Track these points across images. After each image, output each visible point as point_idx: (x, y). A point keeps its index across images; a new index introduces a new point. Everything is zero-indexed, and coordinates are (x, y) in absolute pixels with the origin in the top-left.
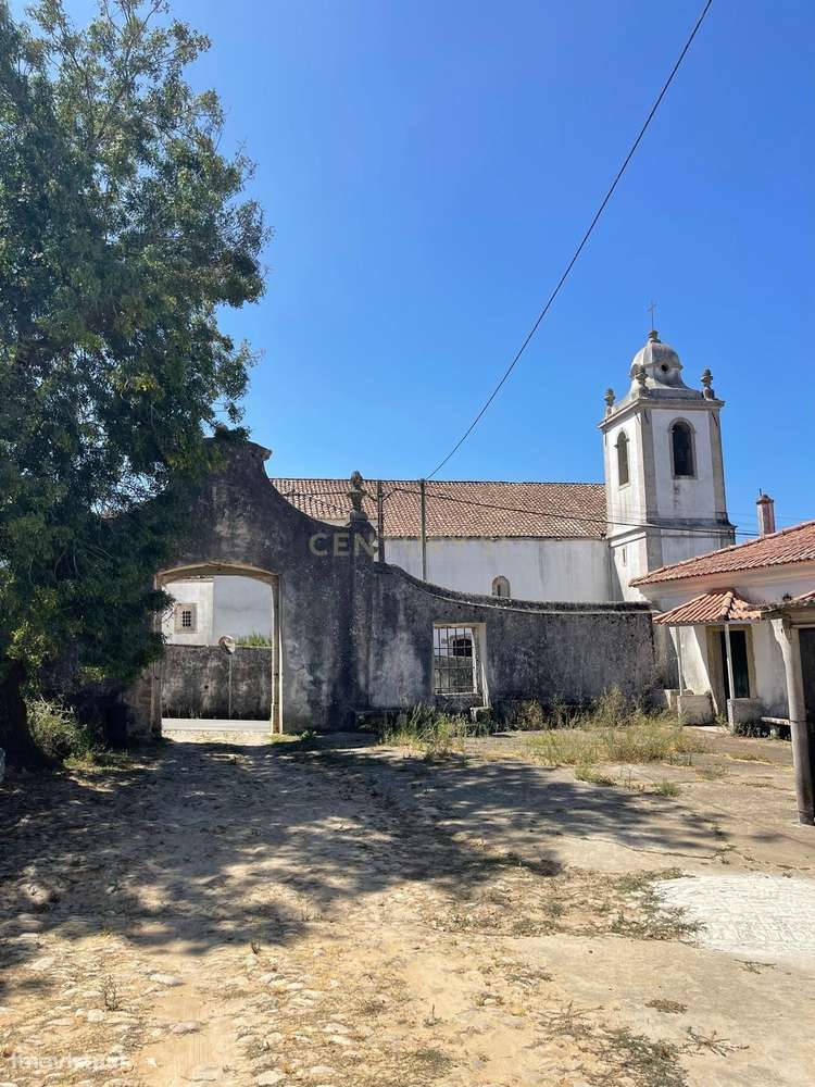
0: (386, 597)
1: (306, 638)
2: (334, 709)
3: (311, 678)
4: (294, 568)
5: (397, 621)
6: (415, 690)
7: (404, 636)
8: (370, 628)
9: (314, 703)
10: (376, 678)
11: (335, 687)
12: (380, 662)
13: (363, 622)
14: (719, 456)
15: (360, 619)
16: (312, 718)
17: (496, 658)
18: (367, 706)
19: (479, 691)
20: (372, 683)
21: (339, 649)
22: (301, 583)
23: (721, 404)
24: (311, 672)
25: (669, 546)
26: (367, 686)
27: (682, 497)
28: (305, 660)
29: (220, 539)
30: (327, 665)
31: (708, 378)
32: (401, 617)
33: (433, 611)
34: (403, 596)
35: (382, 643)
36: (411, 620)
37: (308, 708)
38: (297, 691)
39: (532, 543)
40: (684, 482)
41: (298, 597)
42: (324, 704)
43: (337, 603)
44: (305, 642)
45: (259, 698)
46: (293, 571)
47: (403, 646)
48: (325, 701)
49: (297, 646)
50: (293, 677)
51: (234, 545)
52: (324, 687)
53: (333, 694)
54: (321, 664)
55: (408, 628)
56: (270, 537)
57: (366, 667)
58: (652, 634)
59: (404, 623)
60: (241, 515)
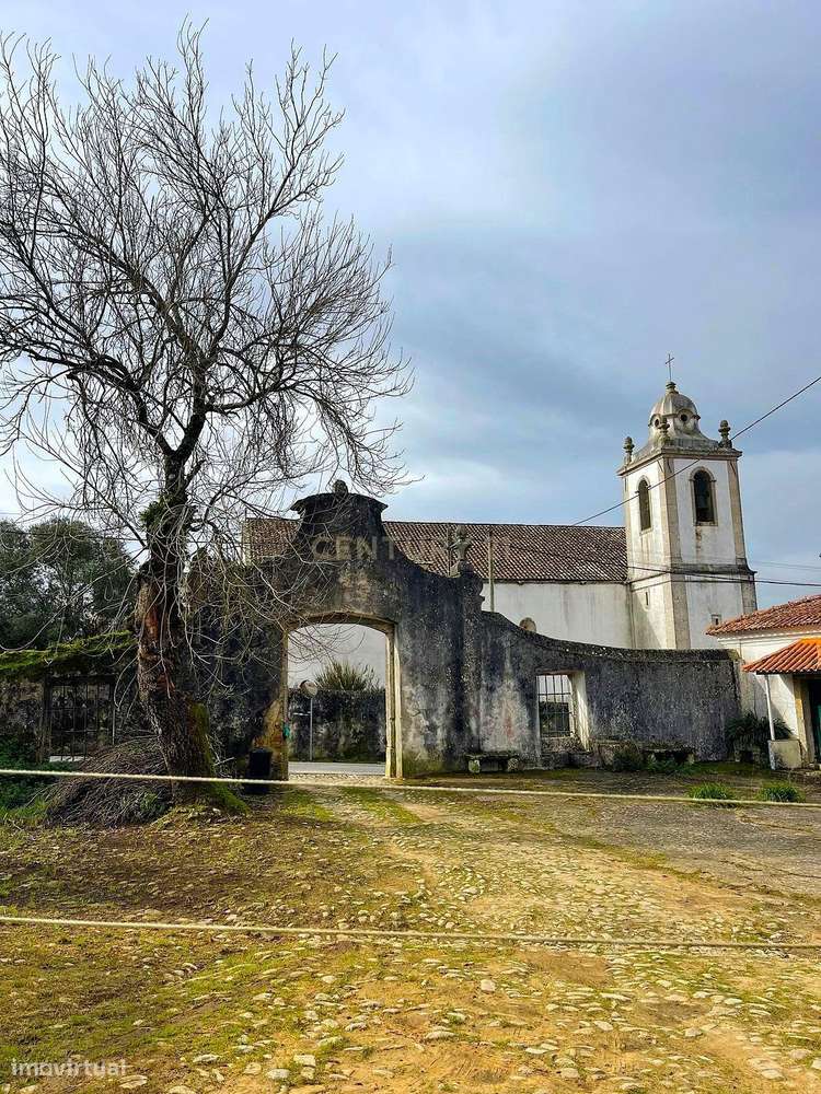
0: (494, 646)
1: (423, 685)
2: (449, 753)
3: (428, 723)
4: (410, 617)
5: (504, 669)
6: (522, 736)
7: (512, 683)
8: (479, 675)
9: (430, 748)
10: (486, 723)
11: (449, 732)
12: (489, 707)
13: (473, 669)
14: (737, 504)
15: (470, 666)
16: (429, 761)
17: (595, 704)
18: (479, 751)
19: (576, 735)
20: (482, 728)
21: (452, 696)
22: (416, 632)
23: (739, 454)
24: (427, 717)
25: (694, 591)
26: (478, 732)
27: (703, 543)
28: (422, 704)
29: (344, 589)
30: (441, 710)
31: (725, 430)
32: (508, 665)
33: (537, 659)
34: (509, 643)
35: (491, 689)
36: (516, 667)
37: (426, 752)
38: (414, 737)
39: (557, 587)
40: (706, 529)
41: (414, 646)
42: (440, 748)
43: (449, 650)
44: (421, 689)
45: (338, 740)
46: (408, 620)
47: (509, 693)
48: (441, 747)
49: (414, 692)
50: (411, 722)
51: (356, 595)
52: (439, 731)
53: (448, 739)
54: (436, 710)
55: (514, 675)
56: (388, 588)
57: (477, 713)
58: (734, 681)
59: (510, 671)
60: (361, 567)
